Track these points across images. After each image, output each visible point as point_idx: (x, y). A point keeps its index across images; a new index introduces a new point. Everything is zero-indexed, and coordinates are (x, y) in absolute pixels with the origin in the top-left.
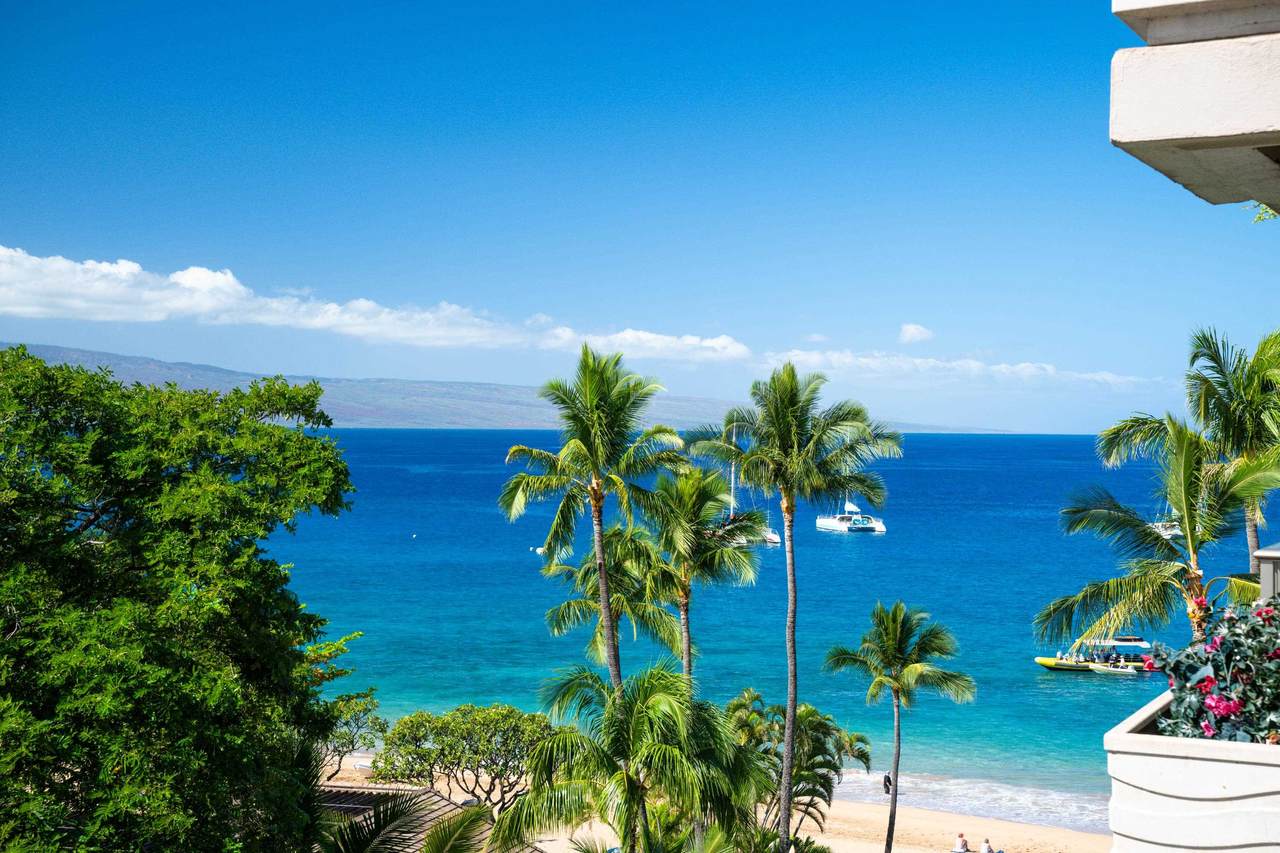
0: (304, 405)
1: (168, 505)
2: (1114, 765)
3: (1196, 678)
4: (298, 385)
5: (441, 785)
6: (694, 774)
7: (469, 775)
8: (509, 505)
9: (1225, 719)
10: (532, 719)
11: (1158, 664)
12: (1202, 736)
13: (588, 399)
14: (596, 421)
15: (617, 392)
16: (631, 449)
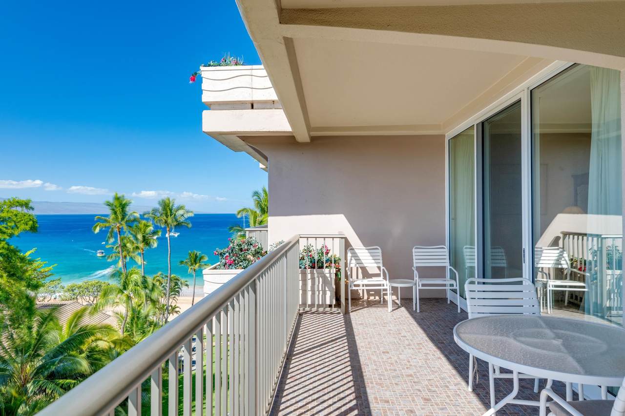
0: (26, 205)
2: (205, 277)
3: (225, 256)
5: (80, 301)
6: (143, 293)
7: (87, 298)
8: (95, 230)
9: (230, 265)
10: (104, 283)
11: (217, 253)
12: (226, 269)
13: (116, 203)
14: (118, 210)
15: (124, 202)
16: (127, 217)
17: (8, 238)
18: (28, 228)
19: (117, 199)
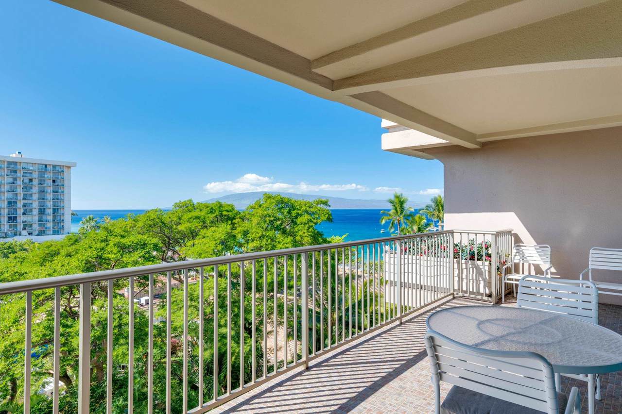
0: (326, 203)
1: (299, 221)
4: (324, 200)
8: (382, 221)
13: (397, 200)
14: (398, 206)
15: (402, 200)
16: (405, 211)
17: (314, 225)
18: (325, 218)
19: (397, 197)
